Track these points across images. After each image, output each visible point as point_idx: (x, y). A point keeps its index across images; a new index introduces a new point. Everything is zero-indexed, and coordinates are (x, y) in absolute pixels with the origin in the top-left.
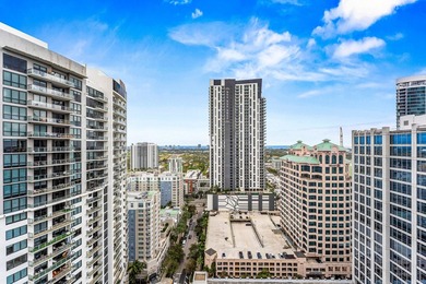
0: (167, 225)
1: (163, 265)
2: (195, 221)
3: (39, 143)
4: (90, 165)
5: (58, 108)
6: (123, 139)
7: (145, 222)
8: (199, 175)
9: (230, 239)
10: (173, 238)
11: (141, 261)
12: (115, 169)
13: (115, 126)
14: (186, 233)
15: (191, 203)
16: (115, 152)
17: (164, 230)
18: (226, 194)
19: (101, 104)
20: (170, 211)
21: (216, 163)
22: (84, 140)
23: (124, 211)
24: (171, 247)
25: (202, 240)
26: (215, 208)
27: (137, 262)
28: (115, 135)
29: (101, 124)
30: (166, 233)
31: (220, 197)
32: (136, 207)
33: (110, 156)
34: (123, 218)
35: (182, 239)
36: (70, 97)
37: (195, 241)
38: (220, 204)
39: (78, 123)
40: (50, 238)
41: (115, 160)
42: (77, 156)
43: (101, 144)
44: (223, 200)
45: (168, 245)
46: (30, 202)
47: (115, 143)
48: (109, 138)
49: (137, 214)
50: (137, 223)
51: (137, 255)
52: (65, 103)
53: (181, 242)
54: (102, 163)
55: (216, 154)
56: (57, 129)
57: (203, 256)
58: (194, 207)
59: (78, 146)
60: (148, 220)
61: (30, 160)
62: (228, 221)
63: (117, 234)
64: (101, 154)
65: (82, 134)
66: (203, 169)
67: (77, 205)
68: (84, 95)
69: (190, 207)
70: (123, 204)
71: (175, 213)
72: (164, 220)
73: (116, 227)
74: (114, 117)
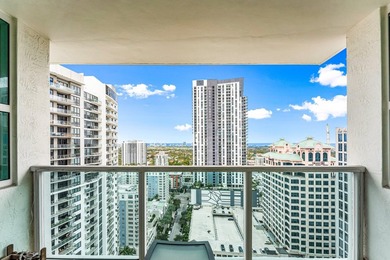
0: (154, 216)
2: (179, 213)
4: (88, 160)
5: (62, 112)
6: (115, 137)
7: (134, 212)
9: (212, 232)
10: (159, 229)
13: (107, 126)
14: (172, 224)
15: (176, 197)
16: (108, 149)
17: (151, 221)
18: (209, 189)
19: (96, 107)
20: (157, 203)
21: (199, 159)
22: (82, 138)
23: (115, 201)
24: (158, 237)
25: (187, 232)
26: (199, 202)
27: (127, 248)
28: (108, 134)
29: (96, 124)
30: (153, 223)
31: (203, 192)
32: (126, 199)
33: (103, 152)
34: (115, 207)
35: (168, 230)
36: (71, 102)
38: (203, 198)
39: (77, 124)
40: (57, 221)
41: (108, 156)
42: (77, 151)
43: (96, 141)
44: (206, 195)
45: (155, 234)
47: (108, 141)
48: (103, 137)
49: (127, 204)
50: (127, 213)
51: (128, 242)
52: (67, 107)
53: (167, 233)
54: (97, 158)
55: (199, 151)
56: (61, 129)
58: (179, 201)
59: (77, 143)
60: (137, 211)
62: (211, 215)
63: (110, 221)
64: (97, 150)
65: (80, 133)
67: (77, 194)
68: (82, 100)
69: (175, 201)
70: (115, 195)
71: (161, 205)
72: (151, 211)
73: (109, 215)
74: (107, 118)
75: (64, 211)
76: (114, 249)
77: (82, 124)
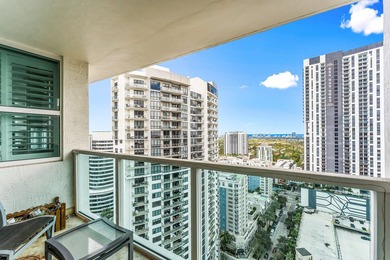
0: (255, 209)
1: (250, 244)
2: (285, 213)
3: (166, 133)
4: (193, 149)
5: (175, 109)
6: (215, 129)
7: (234, 201)
8: (291, 166)
9: (333, 246)
10: (259, 223)
11: (230, 233)
12: (209, 153)
13: (209, 119)
14: (275, 223)
15: (281, 194)
16: (209, 140)
17: (252, 213)
18: (328, 191)
19: (199, 103)
20: (258, 197)
21: (313, 153)
22: (189, 130)
23: (216, 187)
24: (258, 231)
25: (294, 235)
26: (312, 204)
27: (227, 233)
28: (209, 126)
29: (200, 118)
30: (253, 216)
31: (318, 194)
32: (226, 186)
33: (205, 142)
34: (216, 193)
35: (270, 228)
36: (181, 101)
37: (285, 234)
38: (318, 201)
39: (186, 119)
40: (171, 195)
41: (209, 146)
42: (185, 141)
43: (200, 133)
44: (324, 199)
45: (256, 228)
46: (162, 169)
47: (209, 132)
48: (205, 128)
49: (228, 192)
50: (228, 200)
51: (228, 228)
52: (178, 105)
53: (269, 230)
54: (200, 147)
55: (313, 144)
56: (174, 123)
57: (294, 252)
58: (285, 199)
59: (185, 135)
60: (236, 200)
61: (162, 143)
62: (331, 225)
63: (211, 204)
64: (200, 140)
65: (188, 126)
66: (298, 159)
67: (185, 176)
68: (189, 98)
69: (279, 197)
70: (216, 181)
71: (263, 199)
72: (252, 203)
73: (211, 198)
74: (209, 112)
75: (177, 188)
76: (215, 230)
77: (189, 118)
